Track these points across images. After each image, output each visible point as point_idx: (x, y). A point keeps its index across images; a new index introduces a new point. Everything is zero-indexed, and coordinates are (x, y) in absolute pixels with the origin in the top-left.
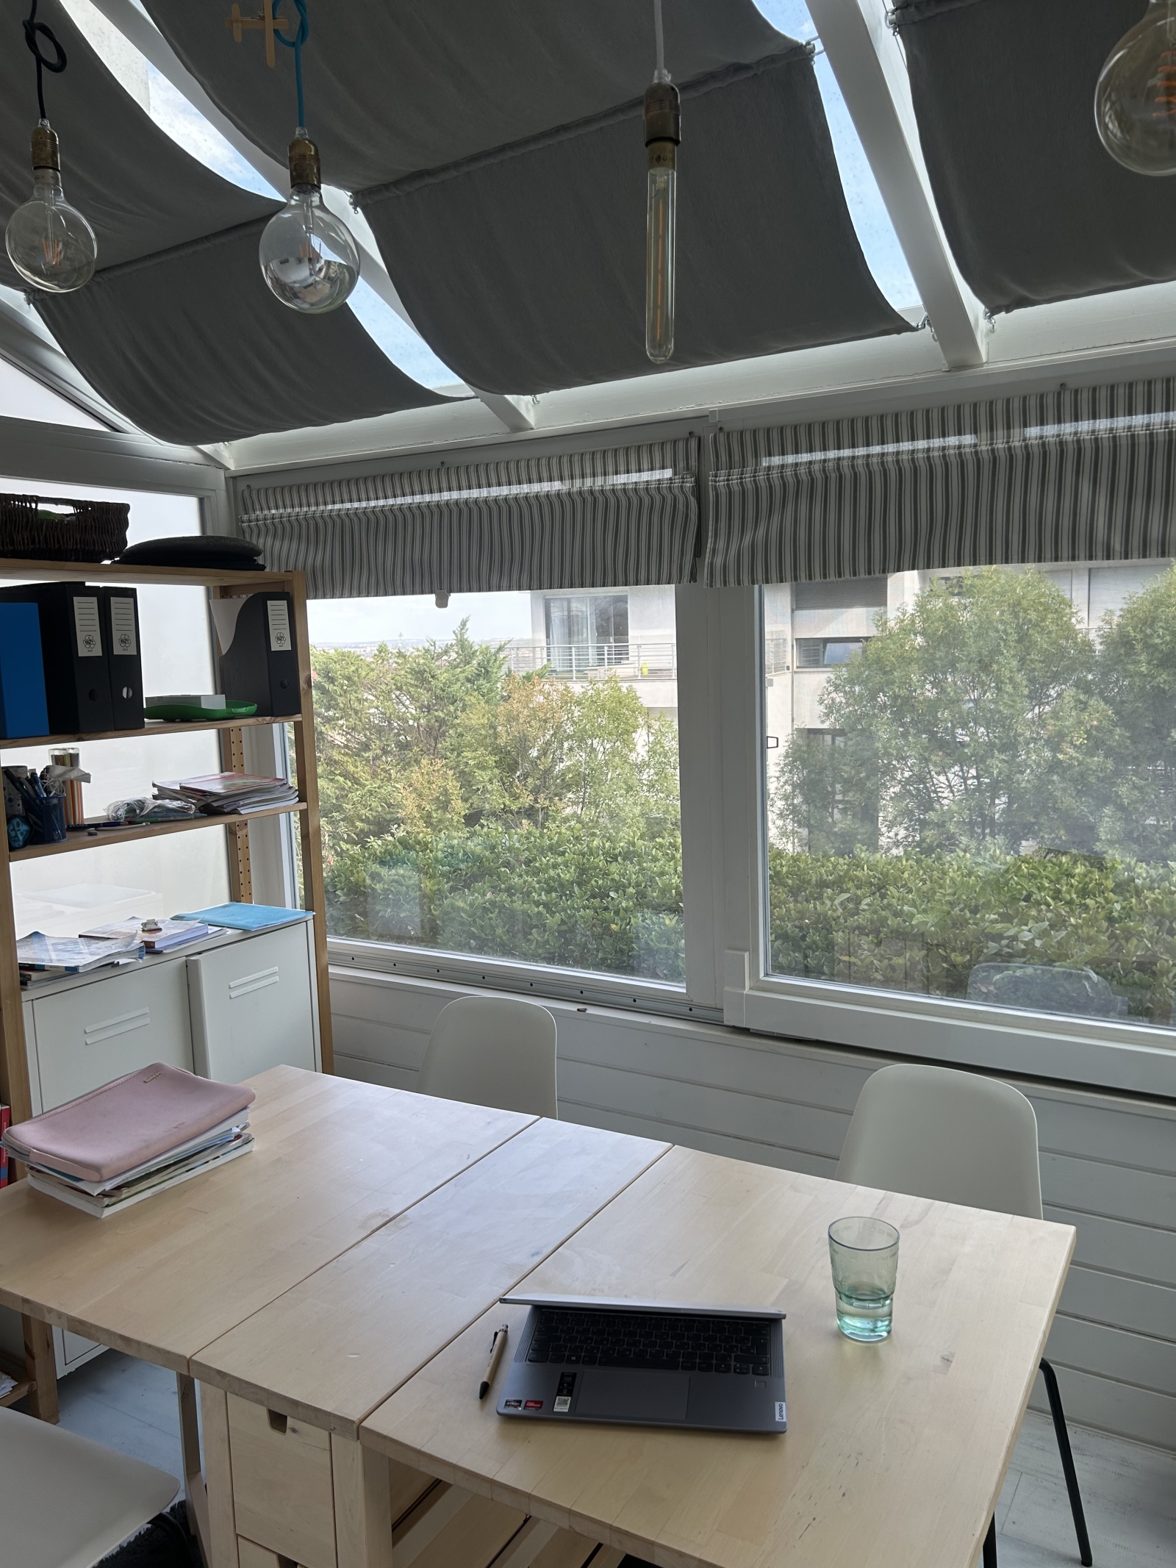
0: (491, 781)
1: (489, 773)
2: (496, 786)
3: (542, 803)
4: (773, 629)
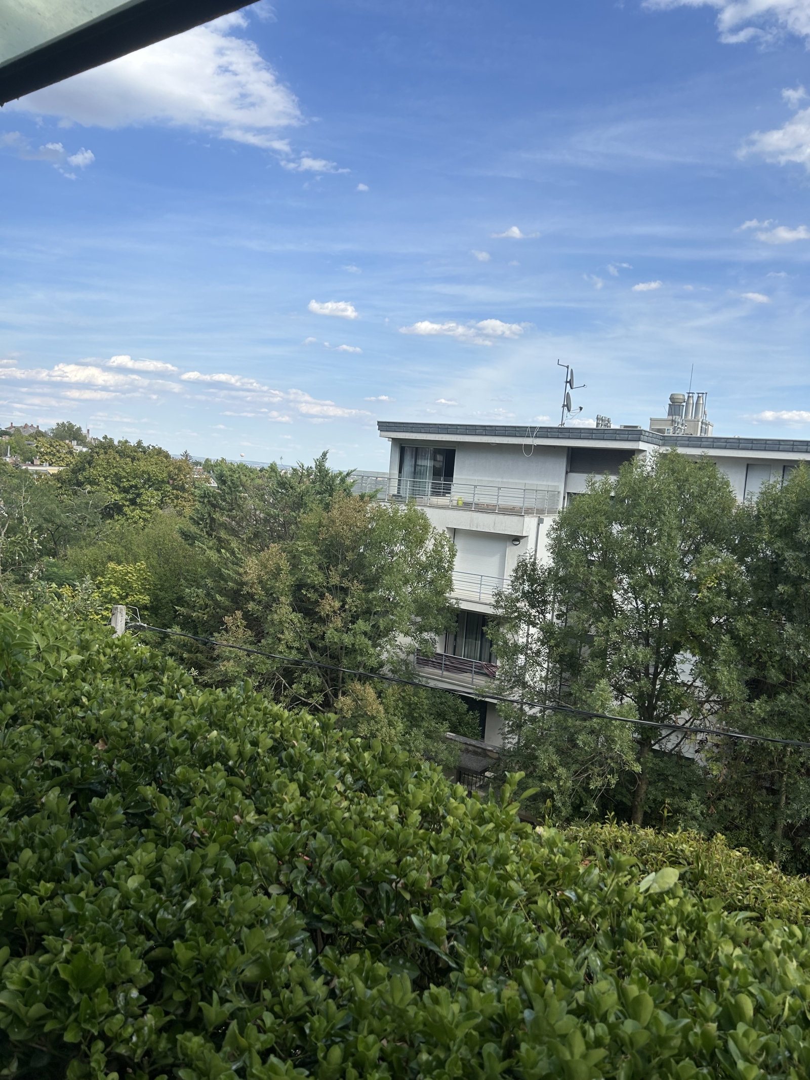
0: (312, 563)
1: (312, 558)
2: (315, 567)
3: (346, 584)
4: (550, 483)
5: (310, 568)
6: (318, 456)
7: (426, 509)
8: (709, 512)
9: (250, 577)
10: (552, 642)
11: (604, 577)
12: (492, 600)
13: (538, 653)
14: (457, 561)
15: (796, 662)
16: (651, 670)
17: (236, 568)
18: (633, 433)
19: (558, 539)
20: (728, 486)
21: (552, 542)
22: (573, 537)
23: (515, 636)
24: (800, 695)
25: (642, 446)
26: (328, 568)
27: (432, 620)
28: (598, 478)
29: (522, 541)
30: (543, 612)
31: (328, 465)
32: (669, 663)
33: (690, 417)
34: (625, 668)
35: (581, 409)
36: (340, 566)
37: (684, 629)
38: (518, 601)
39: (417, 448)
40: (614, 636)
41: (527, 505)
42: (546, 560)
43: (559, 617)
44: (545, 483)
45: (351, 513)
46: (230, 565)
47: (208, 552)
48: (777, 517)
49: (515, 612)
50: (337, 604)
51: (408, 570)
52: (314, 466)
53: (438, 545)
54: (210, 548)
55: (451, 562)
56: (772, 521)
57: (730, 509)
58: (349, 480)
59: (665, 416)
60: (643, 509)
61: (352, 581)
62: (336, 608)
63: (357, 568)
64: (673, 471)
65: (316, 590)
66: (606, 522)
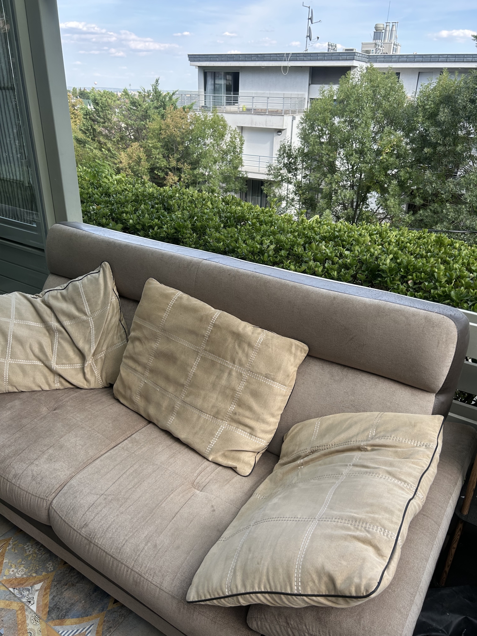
0: (158, 154)
1: (158, 150)
2: (160, 156)
3: (180, 166)
4: (299, 93)
5: (157, 156)
6: (154, 82)
7: (224, 115)
8: (391, 106)
9: (124, 165)
10: (301, 192)
11: (329, 150)
12: (266, 171)
13: (293, 200)
14: (244, 147)
15: (430, 192)
16: (355, 204)
17: (112, 160)
18: (350, 54)
19: (303, 129)
20: (402, 89)
21: (300, 132)
22: (312, 127)
23: (280, 190)
24: (431, 210)
25: (355, 63)
26: (168, 157)
27: (232, 185)
28: (326, 87)
29: (283, 132)
30: (295, 175)
31: (160, 88)
32: (364, 199)
33: (386, 41)
34: (340, 204)
35: (318, 38)
36: (175, 155)
37: (372, 178)
38: (281, 169)
39: (214, 72)
40: (334, 186)
41: (286, 108)
42: (297, 143)
43: (304, 177)
44: (296, 93)
45: (179, 120)
46: (109, 158)
47: (94, 151)
48: (428, 107)
49: (280, 176)
50: (176, 179)
51: (216, 155)
52: (151, 90)
53: (233, 138)
54: (96, 148)
55: (241, 148)
56: (425, 109)
57: (402, 103)
58: (174, 98)
59: (372, 41)
60: (352, 106)
61: (183, 163)
62: (176, 181)
63: (186, 155)
64: (371, 81)
65: (163, 171)
66: (330, 116)
